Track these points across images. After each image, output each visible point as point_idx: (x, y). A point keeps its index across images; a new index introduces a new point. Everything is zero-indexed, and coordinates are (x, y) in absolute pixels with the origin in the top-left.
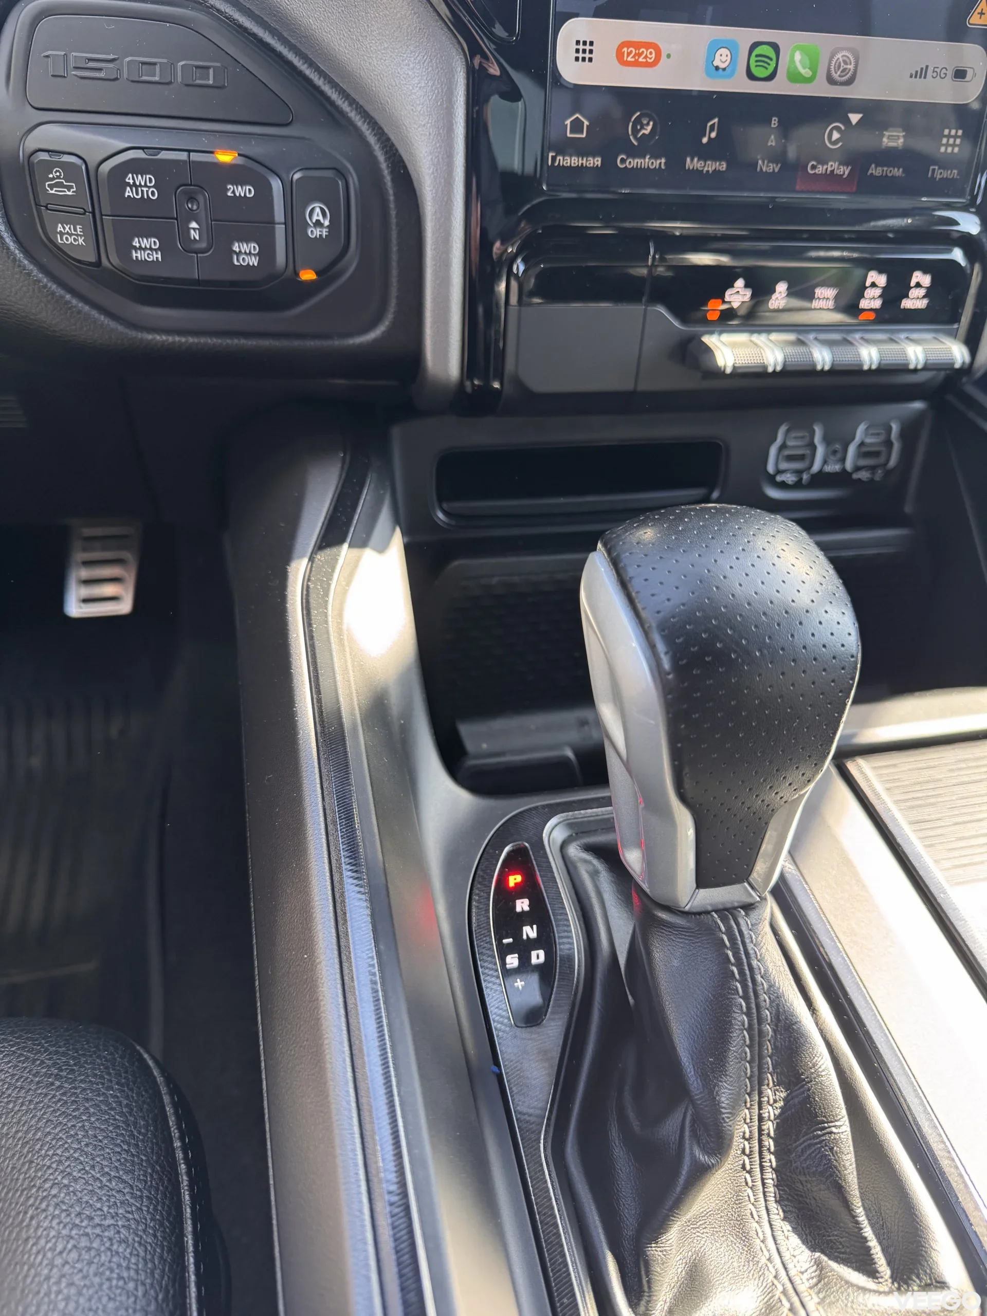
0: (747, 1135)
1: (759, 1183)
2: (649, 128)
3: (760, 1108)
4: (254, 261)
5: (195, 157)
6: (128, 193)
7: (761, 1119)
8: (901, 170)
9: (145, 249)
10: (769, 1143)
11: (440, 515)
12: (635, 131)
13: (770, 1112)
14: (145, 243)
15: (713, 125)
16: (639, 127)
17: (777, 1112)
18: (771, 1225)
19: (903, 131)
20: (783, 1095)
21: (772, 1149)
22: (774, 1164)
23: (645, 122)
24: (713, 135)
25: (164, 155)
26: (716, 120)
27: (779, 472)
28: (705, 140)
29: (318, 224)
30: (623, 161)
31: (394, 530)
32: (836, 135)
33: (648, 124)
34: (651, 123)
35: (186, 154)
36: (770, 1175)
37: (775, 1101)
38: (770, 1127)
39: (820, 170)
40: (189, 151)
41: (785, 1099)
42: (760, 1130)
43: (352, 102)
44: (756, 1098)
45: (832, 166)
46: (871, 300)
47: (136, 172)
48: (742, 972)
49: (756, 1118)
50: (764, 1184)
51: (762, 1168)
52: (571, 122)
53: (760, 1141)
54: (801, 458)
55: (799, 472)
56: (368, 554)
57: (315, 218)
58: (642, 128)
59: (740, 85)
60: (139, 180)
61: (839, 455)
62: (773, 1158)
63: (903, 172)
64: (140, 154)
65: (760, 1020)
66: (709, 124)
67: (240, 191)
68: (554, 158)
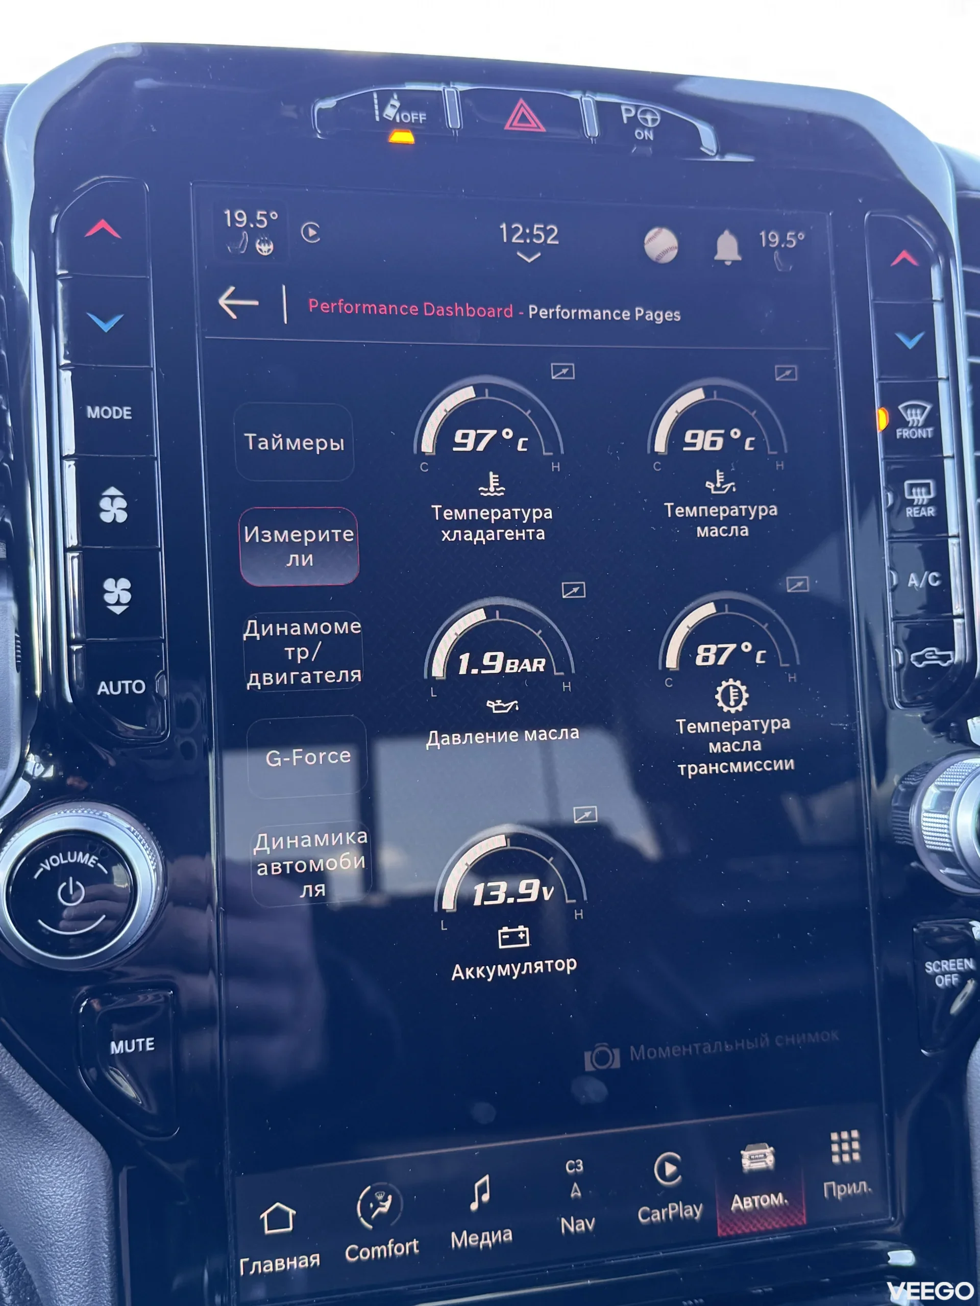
2: (388, 1204)
8: (780, 1195)
12: (367, 1214)
15: (484, 1184)
16: (371, 1205)
19: (770, 1146)
23: (380, 1197)
24: (486, 1197)
26: (487, 1178)
28: (474, 1206)
30: (354, 1253)
32: (670, 1169)
33: (385, 1200)
34: (390, 1197)
39: (657, 1216)
45: (673, 1209)
52: (268, 1215)
58: (377, 1205)
63: (784, 1198)
66: (477, 1185)
68: (248, 1266)
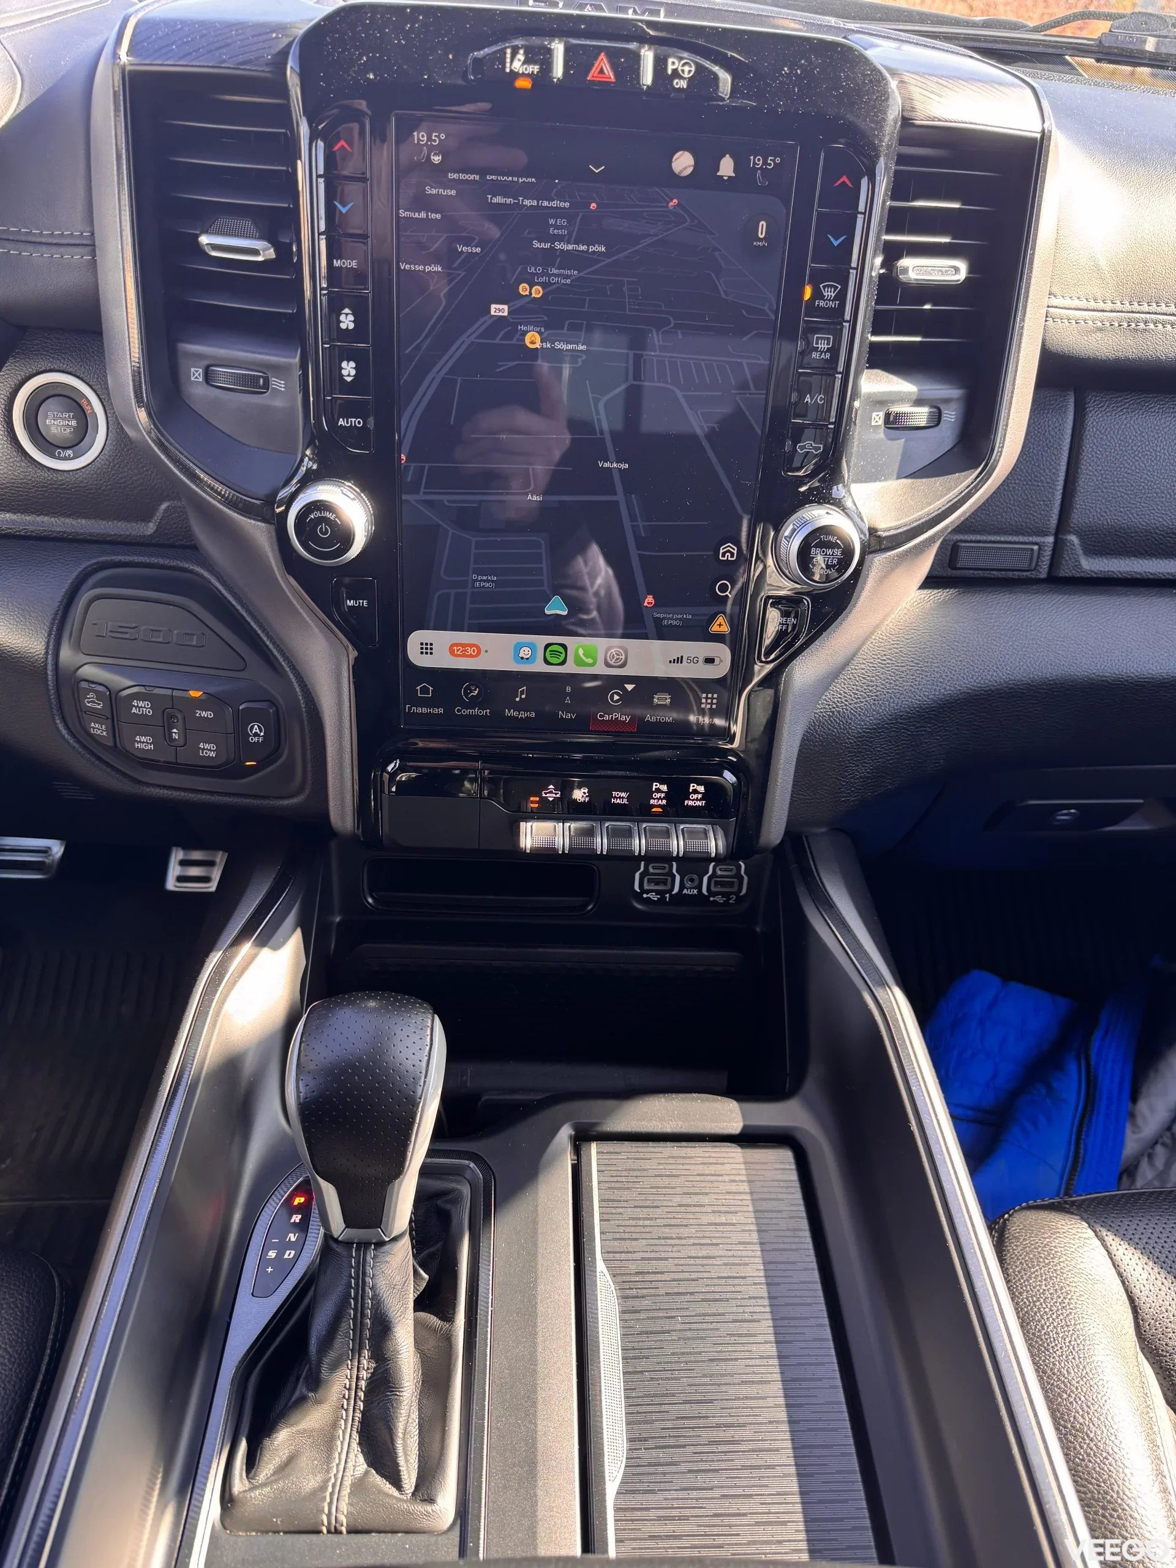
0: (348, 1386)
1: (350, 1419)
2: (476, 692)
3: (358, 1371)
4: (213, 754)
5: (176, 693)
6: (134, 710)
7: (358, 1378)
8: (671, 718)
9: (143, 742)
10: (361, 1395)
11: (370, 900)
12: (466, 694)
13: (364, 1374)
14: (143, 739)
15: (523, 691)
16: (469, 691)
17: (369, 1375)
18: (349, 1445)
19: (669, 695)
20: (374, 1365)
21: (362, 1398)
22: (362, 1408)
23: (473, 689)
24: (523, 696)
25: (157, 691)
26: (525, 688)
27: (643, 891)
28: (518, 699)
29: (256, 735)
30: (459, 711)
31: (295, 930)
32: (616, 697)
33: (475, 690)
34: (478, 689)
35: (170, 691)
36: (358, 1415)
37: (368, 1368)
38: (363, 1384)
39: (607, 717)
40: (173, 689)
41: (375, 1368)
42: (357, 1385)
43: (286, 658)
44: (356, 1364)
45: (615, 715)
46: (658, 801)
47: (139, 699)
48: (357, 1284)
49: (355, 1377)
50: (353, 1419)
51: (354, 1409)
52: (421, 688)
53: (356, 1392)
54: (665, 883)
55: (661, 893)
56: (266, 952)
57: (254, 731)
58: (471, 692)
59: (539, 667)
60: (141, 704)
61: (696, 883)
62: (362, 1404)
63: (673, 719)
64: (142, 690)
65: (363, 1315)
66: (520, 690)
67: (204, 714)
68: (410, 709)
